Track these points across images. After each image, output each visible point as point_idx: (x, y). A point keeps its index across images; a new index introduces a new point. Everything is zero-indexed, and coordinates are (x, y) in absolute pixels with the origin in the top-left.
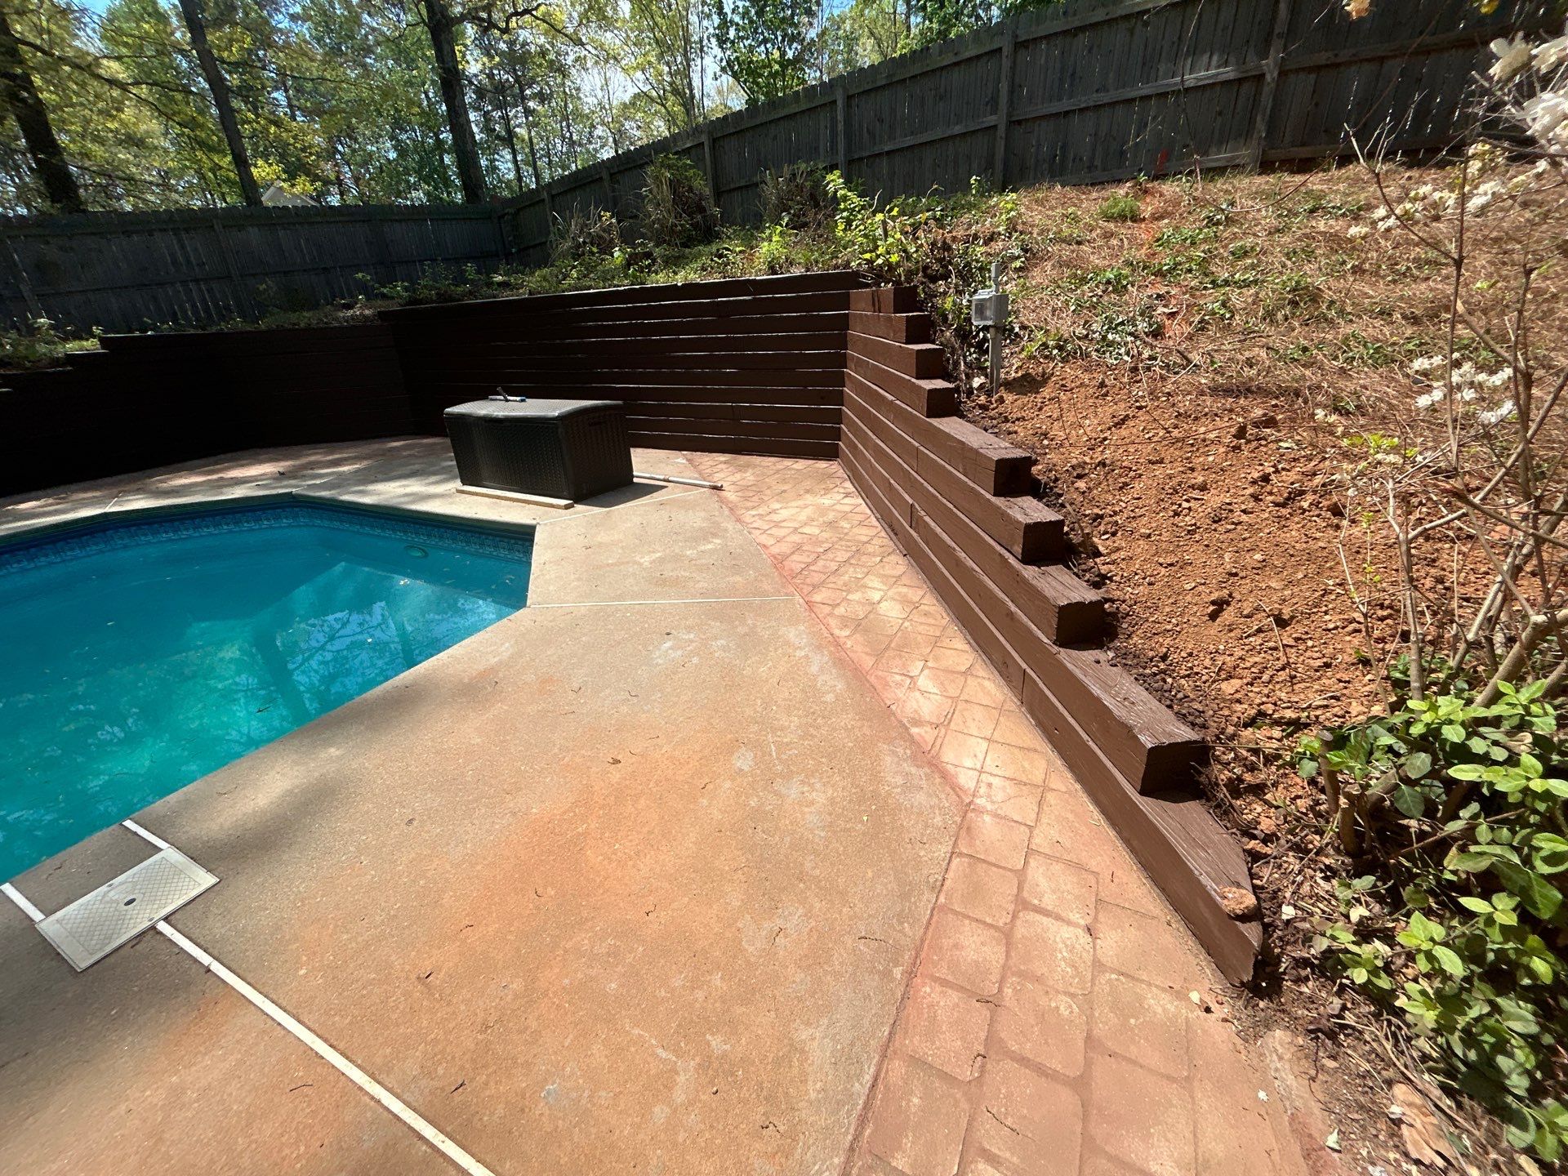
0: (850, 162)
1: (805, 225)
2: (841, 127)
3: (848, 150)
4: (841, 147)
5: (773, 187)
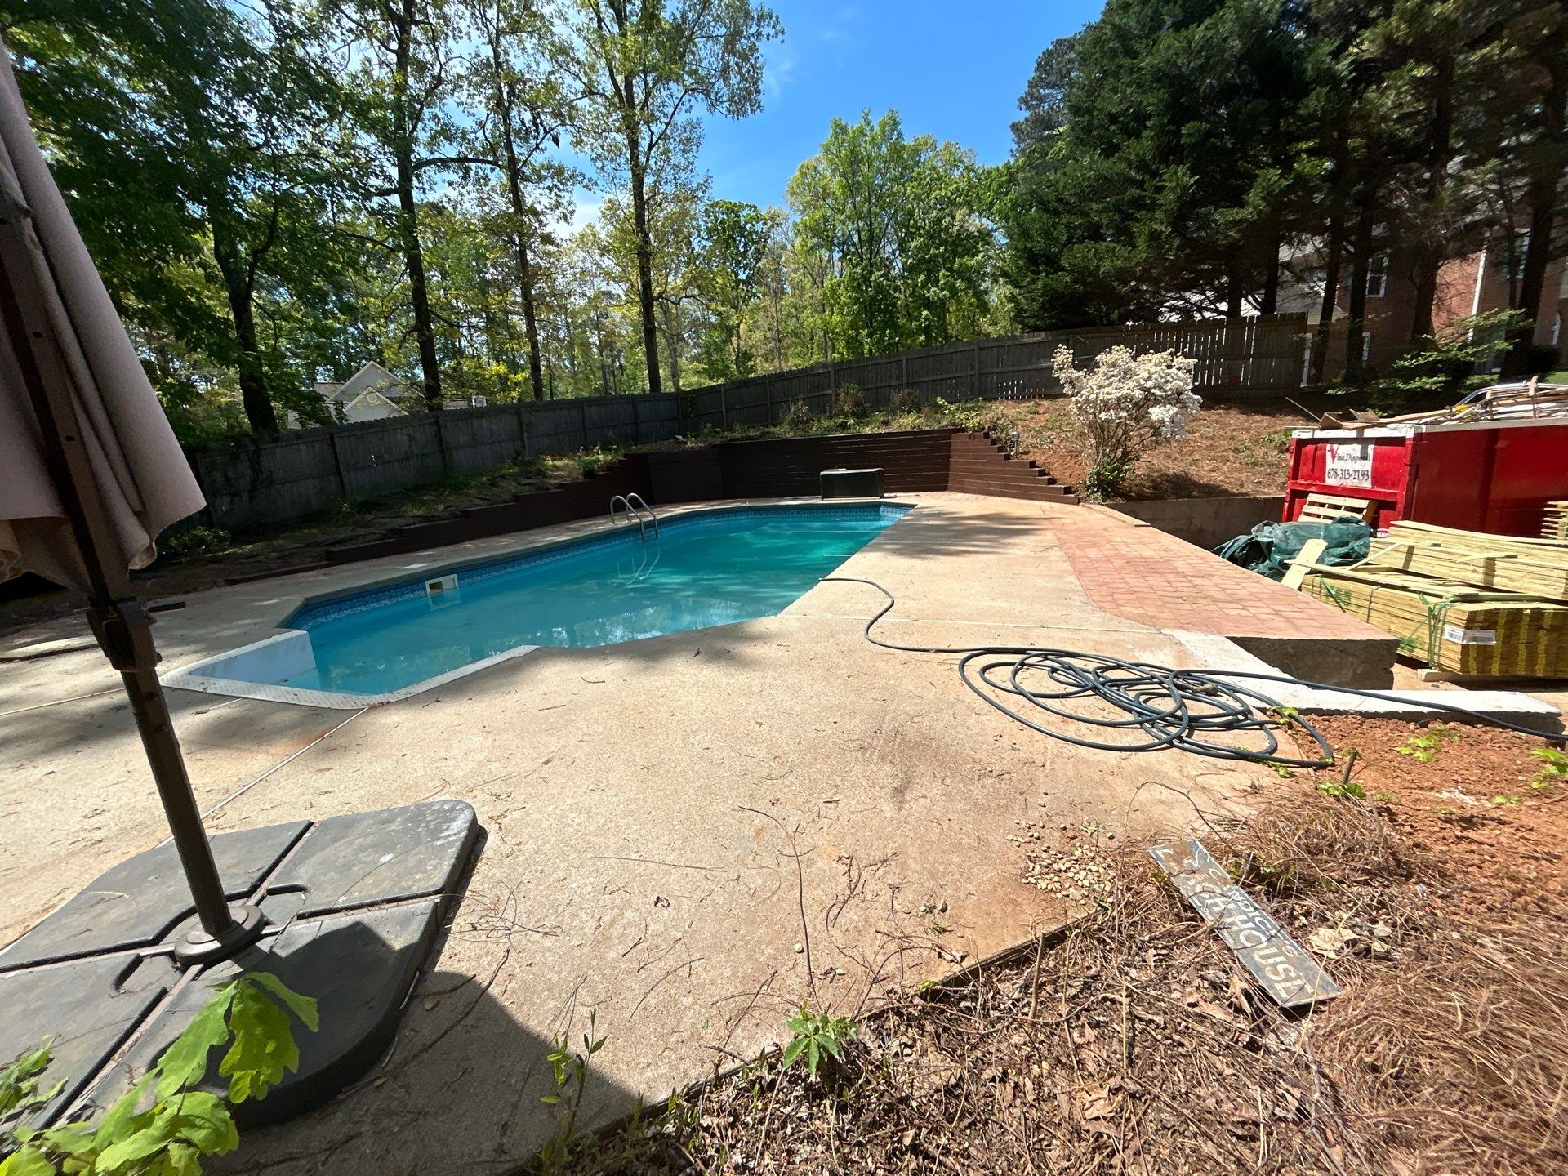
0: (908, 384)
1: (925, 413)
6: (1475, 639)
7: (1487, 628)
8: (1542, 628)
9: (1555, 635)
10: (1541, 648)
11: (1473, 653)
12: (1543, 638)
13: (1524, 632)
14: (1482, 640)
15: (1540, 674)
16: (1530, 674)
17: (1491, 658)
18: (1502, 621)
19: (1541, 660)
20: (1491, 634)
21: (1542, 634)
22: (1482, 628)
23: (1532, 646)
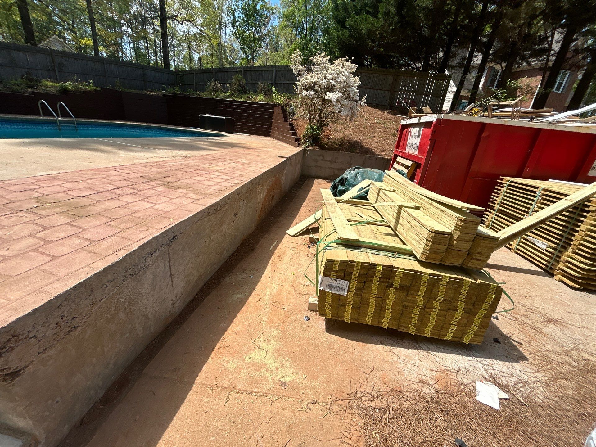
0: (275, 83)
1: (266, 95)
2: (274, 76)
3: (275, 81)
4: (274, 80)
5: (260, 86)
6: (331, 287)
7: (343, 278)
8: (391, 286)
9: (403, 294)
10: (389, 304)
11: (329, 299)
12: (392, 296)
13: (375, 286)
14: (337, 288)
15: (385, 326)
16: (376, 324)
17: (344, 306)
18: (355, 274)
19: (388, 314)
20: (345, 284)
21: (391, 291)
22: (337, 277)
23: (381, 300)
